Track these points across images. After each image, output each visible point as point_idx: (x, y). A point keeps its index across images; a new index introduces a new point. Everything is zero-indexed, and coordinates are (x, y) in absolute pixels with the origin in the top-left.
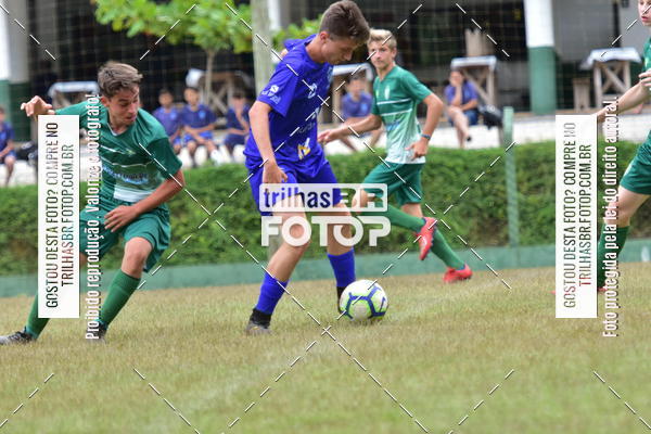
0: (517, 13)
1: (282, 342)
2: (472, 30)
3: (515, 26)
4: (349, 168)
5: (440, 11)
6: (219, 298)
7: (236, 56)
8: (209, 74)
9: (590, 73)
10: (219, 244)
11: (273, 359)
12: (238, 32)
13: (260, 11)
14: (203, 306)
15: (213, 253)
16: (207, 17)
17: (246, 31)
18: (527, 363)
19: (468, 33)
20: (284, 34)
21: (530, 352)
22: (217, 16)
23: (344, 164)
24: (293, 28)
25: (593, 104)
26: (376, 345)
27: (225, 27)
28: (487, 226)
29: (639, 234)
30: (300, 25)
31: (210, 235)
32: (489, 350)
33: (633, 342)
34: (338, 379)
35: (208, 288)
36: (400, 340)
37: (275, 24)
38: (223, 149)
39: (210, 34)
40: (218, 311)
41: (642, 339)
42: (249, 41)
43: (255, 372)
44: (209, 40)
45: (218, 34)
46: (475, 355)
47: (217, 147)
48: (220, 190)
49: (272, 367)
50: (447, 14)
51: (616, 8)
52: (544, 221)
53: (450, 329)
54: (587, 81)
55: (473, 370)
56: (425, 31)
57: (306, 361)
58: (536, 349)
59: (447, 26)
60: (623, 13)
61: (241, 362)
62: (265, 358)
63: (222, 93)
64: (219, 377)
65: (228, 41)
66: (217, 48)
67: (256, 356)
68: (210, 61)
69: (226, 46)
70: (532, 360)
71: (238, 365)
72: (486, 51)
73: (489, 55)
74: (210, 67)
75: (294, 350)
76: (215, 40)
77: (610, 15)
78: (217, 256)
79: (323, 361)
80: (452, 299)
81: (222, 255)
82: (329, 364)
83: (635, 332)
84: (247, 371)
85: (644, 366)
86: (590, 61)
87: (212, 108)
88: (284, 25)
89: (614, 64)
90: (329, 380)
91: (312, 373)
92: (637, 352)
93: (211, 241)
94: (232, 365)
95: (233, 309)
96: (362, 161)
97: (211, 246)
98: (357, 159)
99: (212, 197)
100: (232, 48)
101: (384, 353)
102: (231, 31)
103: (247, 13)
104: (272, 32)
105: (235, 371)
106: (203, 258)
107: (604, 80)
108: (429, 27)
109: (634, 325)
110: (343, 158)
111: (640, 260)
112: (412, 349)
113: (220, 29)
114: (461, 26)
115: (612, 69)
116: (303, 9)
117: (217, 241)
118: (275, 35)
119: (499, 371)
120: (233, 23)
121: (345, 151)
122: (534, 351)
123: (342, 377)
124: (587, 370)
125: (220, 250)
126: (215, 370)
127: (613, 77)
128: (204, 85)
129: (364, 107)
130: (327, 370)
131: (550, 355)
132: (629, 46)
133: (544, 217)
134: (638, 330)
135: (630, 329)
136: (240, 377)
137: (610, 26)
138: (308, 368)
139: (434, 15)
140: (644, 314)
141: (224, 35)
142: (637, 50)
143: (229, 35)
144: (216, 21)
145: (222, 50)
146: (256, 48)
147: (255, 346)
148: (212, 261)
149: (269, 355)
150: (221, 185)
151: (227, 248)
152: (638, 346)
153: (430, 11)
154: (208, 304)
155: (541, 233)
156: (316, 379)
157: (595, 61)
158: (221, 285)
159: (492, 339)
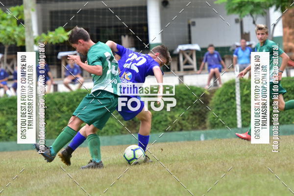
0: (145, 28)
1: (38, 177)
2: (125, 36)
3: (144, 34)
4: (69, 98)
5: (110, 27)
6: (10, 157)
7: (18, 47)
8: (5, 56)
9: (177, 55)
10: (10, 132)
11: (34, 184)
12: (19, 36)
13: (29, 27)
14: (2, 161)
15: (7, 136)
16: (5, 30)
17: (22, 36)
18: (148, 187)
19: (123, 37)
20: (39, 38)
21: (150, 181)
22: (9, 29)
23: (66, 97)
24: (44, 35)
25: (179, 69)
26: (80, 178)
27: (13, 34)
28: (131, 124)
29: (200, 128)
30: (47, 34)
31: (6, 129)
32: (131, 181)
33: (196, 177)
34: (63, 194)
35: (5, 153)
36: (91, 176)
37: (35, 33)
38: (12, 90)
39: (6, 37)
40: (9, 163)
41: (200, 176)
42: (24, 41)
43: (26, 191)
44: (5, 40)
45: (10, 38)
46: (125, 183)
47: (9, 89)
48: (10, 108)
49: (34, 188)
50: (113, 29)
51: (189, 26)
52: (157, 122)
53: (114, 171)
54: (176, 59)
55: (124, 190)
56: (103, 36)
57: (48, 185)
58: (153, 180)
59: (113, 34)
60: (192, 28)
61: (19, 186)
62: (30, 184)
63: (11, 64)
64: (9, 193)
65: (14, 40)
66: (9, 44)
67: (26, 183)
68: (6, 50)
69: (13, 43)
70: (151, 185)
71: (18, 187)
72: (131, 45)
73: (132, 47)
74: (6, 52)
75: (43, 180)
76: (8, 40)
77: (187, 29)
78: (9, 138)
79: (56, 185)
80: (115, 157)
81: (11, 137)
82: (59, 187)
83: (197, 172)
84: (22, 190)
85: (201, 188)
86: (178, 50)
87: (7, 71)
88: (40, 34)
89: (188, 51)
90: (59, 194)
91: (51, 191)
92: (198, 181)
93: (6, 131)
94: (15, 187)
95: (16, 162)
96: (75, 95)
97: (6, 133)
98: (72, 94)
99: (7, 111)
100: (16, 44)
101: (84, 182)
102: (16, 36)
103: (23, 28)
104: (34, 37)
105: (16, 190)
106: (3, 138)
107: (184, 58)
108: (105, 35)
109: (197, 169)
110: (66, 94)
111: (200, 140)
112: (97, 180)
113: (10, 35)
114: (119, 34)
115: (188, 54)
116: (48, 26)
117: (9, 131)
118: (35, 38)
119: (136, 190)
120: (17, 33)
121: (67, 90)
122: (151, 181)
123: (65, 193)
124: (175, 190)
125: (10, 135)
126: (7, 190)
127: (188, 57)
128: (3, 61)
129: (76, 71)
130: (58, 190)
131: (159, 183)
132: (195, 43)
133: (157, 121)
134: (198, 171)
135: (195, 171)
136: (18, 193)
137: (187, 34)
138: (50, 188)
139: (107, 29)
140: (201, 164)
141: (13, 38)
142: (199, 45)
143: (15, 38)
144: (9, 32)
145: (11, 45)
146: (27, 44)
147: (26, 178)
148: (7, 140)
149: (32, 183)
150: (11, 106)
151: (13, 134)
152: (198, 179)
153: (105, 27)
154: (4, 160)
155: (155, 128)
156: (53, 194)
157: (180, 50)
158: (11, 151)
159: (133, 176)
